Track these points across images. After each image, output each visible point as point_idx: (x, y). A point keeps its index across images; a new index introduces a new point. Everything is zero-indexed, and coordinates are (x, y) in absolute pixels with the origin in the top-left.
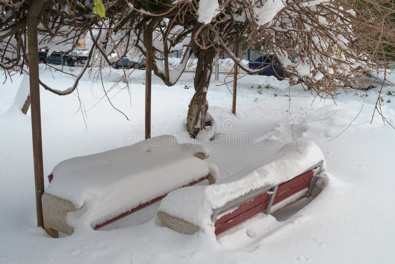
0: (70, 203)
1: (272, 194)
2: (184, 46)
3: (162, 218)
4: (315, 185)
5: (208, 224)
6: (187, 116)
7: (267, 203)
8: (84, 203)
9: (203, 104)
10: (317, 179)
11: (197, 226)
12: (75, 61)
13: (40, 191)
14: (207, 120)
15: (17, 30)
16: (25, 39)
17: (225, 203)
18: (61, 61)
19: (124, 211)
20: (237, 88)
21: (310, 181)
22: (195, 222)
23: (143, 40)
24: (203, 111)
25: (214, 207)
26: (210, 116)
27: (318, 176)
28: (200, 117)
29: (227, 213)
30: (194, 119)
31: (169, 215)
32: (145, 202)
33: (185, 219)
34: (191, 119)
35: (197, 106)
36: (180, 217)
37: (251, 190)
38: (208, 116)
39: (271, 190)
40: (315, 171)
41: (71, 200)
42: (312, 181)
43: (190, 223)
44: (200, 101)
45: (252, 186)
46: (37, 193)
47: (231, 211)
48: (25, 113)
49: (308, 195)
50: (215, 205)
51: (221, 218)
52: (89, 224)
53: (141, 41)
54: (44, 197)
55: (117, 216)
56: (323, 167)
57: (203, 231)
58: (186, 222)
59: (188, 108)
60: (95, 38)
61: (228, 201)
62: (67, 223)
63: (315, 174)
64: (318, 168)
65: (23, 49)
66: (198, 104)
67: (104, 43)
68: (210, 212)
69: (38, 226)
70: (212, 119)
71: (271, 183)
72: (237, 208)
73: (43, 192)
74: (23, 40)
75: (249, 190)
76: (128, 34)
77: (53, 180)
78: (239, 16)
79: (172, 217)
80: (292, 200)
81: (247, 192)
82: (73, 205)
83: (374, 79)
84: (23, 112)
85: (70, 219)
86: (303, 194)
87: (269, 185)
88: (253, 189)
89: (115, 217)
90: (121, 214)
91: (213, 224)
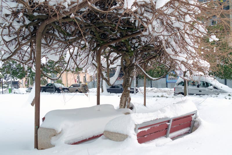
0: (54, 130)
1: (169, 124)
2: (117, 66)
3: (106, 134)
4: (193, 126)
5: (133, 134)
6: (119, 104)
7: (167, 131)
8: (62, 130)
9: (128, 97)
10: (195, 122)
11: (126, 135)
12: (61, 90)
13: (37, 127)
14: (130, 106)
15: (31, 40)
16: (35, 48)
17: (142, 122)
18: (53, 91)
19: (84, 139)
20: (146, 97)
21: (191, 124)
22: (125, 133)
23: (96, 60)
24: (128, 101)
25: (136, 124)
26: (132, 104)
27: (195, 120)
28: (127, 104)
29: (144, 130)
30: (123, 105)
31: (110, 132)
32: (97, 135)
33: (119, 132)
34: (122, 105)
35: (125, 98)
36: (116, 132)
37: (157, 119)
38: (131, 104)
39: (169, 121)
40: (193, 117)
41: (54, 129)
42: (192, 123)
43: (122, 134)
44: (126, 95)
45: (158, 116)
46: (35, 128)
47: (146, 129)
48: (33, 106)
49: (190, 132)
50: (137, 123)
51: (141, 132)
52: (64, 142)
53: (95, 60)
54: (39, 130)
55: (80, 140)
56: (197, 115)
57: (130, 137)
58: (120, 134)
59: (120, 99)
60: (71, 54)
61: (144, 122)
62: (51, 143)
63: (193, 119)
64: (195, 115)
65: (33, 53)
66: (125, 97)
67: (75, 55)
68: (134, 127)
69: (35, 148)
70: (133, 106)
71: (168, 116)
72: (150, 128)
73: (39, 127)
74: (34, 48)
75: (156, 118)
76: (88, 55)
77: (45, 120)
78: (145, 32)
79: (112, 133)
80: (181, 133)
81: (155, 119)
82: (55, 131)
83: (220, 90)
84: (32, 105)
85: (53, 140)
86: (187, 131)
87: (167, 118)
88: (158, 118)
89: (79, 141)
90: (82, 140)
91: (136, 134)
